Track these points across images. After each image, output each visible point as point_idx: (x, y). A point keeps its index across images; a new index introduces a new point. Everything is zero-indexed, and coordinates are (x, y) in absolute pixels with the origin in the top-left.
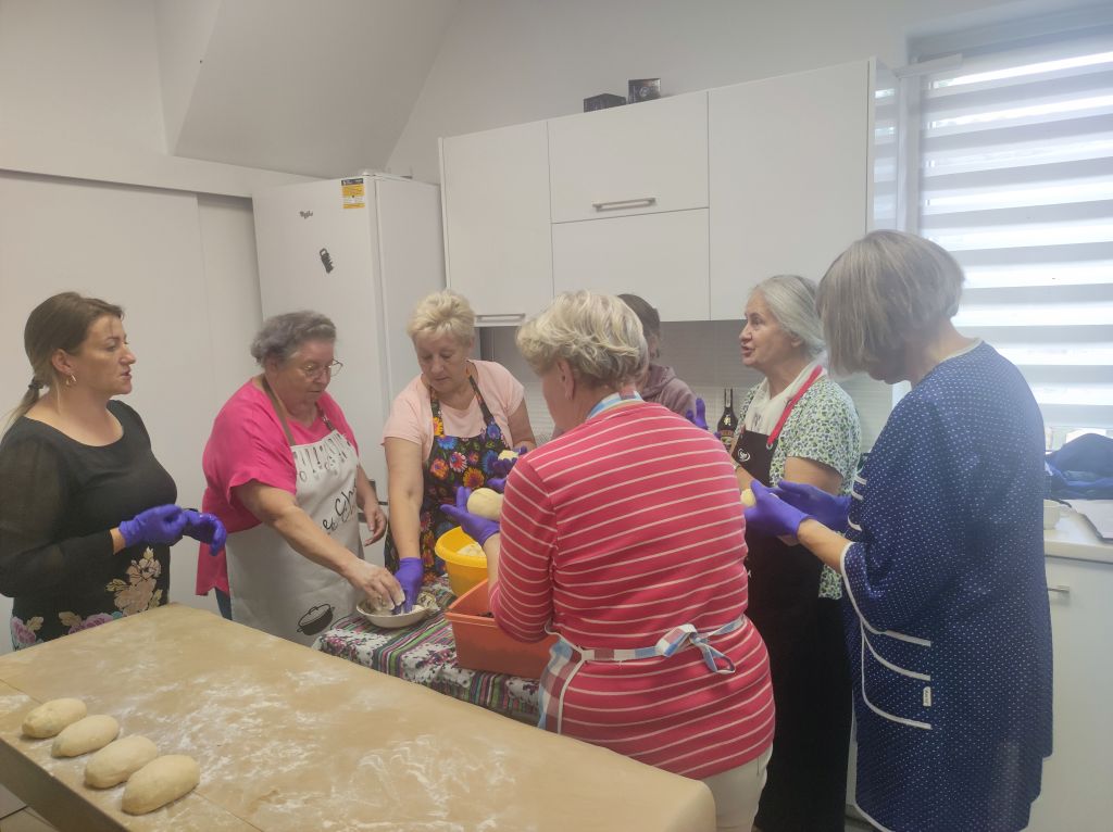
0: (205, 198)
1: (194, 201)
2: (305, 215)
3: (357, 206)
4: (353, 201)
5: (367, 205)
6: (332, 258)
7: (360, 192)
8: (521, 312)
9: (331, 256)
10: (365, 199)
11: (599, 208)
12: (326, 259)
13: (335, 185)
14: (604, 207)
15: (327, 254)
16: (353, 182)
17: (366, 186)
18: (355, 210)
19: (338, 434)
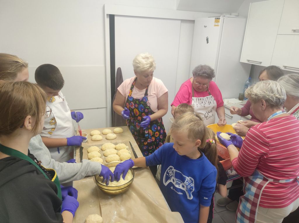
0: (183, 21)
1: (180, 21)
2: (205, 27)
3: (218, 25)
4: (217, 24)
5: (220, 26)
6: (209, 40)
7: (219, 22)
8: (261, 61)
9: (209, 39)
10: (220, 24)
11: (294, 31)
12: (207, 40)
13: (213, 19)
14: (296, 31)
15: (208, 38)
16: (218, 18)
17: (220, 20)
18: (216, 27)
19: (212, 97)
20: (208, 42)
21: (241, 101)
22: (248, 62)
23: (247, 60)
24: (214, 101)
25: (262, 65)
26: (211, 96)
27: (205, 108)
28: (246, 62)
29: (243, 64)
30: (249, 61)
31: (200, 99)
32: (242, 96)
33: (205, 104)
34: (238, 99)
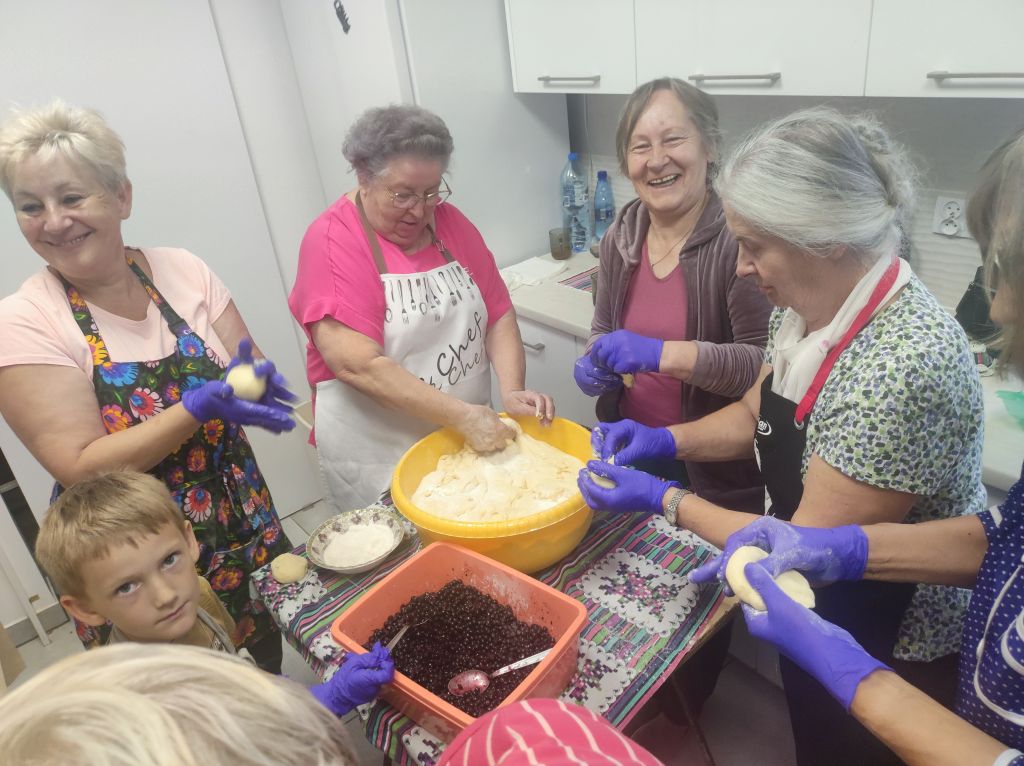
6: (347, 12)
8: (595, 74)
9: (346, 9)
12: (341, 13)
15: (341, 7)
19: (458, 267)
20: (346, 28)
21: (561, 265)
22: (547, 85)
23: (540, 79)
24: (470, 285)
25: (604, 89)
26: (455, 264)
27: (438, 323)
28: (539, 88)
29: (532, 101)
30: (546, 80)
31: (418, 282)
32: (561, 240)
33: (438, 303)
34: (550, 254)
